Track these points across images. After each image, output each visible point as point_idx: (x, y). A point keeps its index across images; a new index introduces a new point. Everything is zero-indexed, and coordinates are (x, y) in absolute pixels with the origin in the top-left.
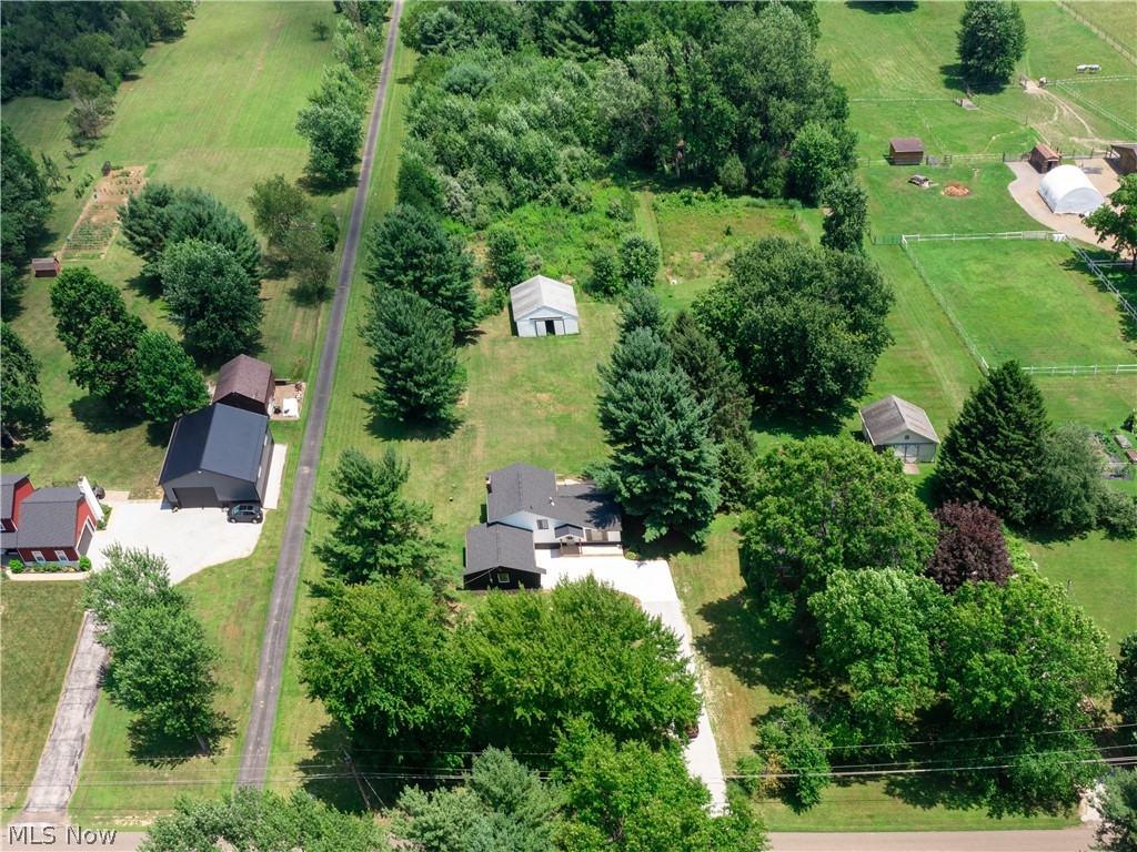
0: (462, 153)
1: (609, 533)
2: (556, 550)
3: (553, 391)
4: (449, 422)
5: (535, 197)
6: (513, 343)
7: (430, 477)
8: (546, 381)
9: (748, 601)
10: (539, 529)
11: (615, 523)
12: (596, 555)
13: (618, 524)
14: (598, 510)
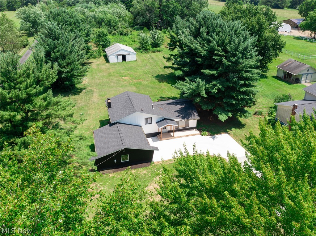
1: (190, 122)
2: (155, 138)
3: (130, 76)
4: (77, 89)
8: (126, 73)
10: (145, 124)
11: (194, 115)
12: (183, 136)
13: (197, 115)
14: (182, 110)
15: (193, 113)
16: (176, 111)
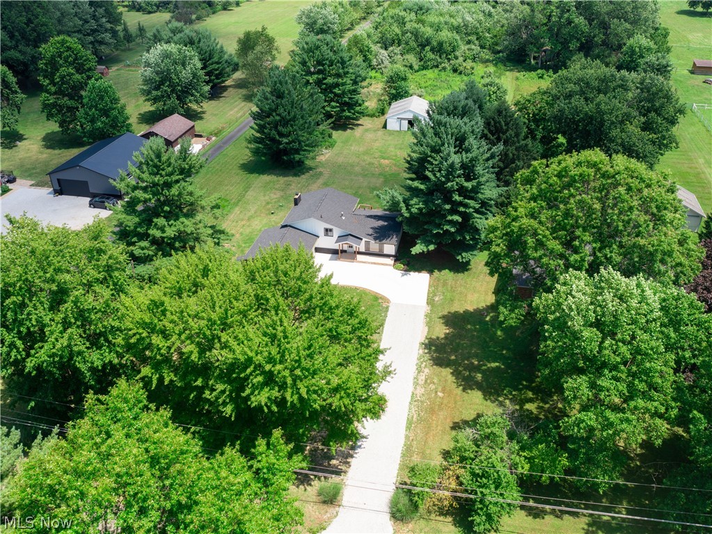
0: (395, 37)
1: (385, 247)
2: (336, 255)
4: (304, 168)
5: (437, 66)
6: (381, 133)
7: (267, 198)
8: (393, 153)
9: (491, 315)
10: (325, 235)
11: (392, 238)
12: (369, 263)
13: (395, 239)
14: (381, 228)
16: (371, 228)
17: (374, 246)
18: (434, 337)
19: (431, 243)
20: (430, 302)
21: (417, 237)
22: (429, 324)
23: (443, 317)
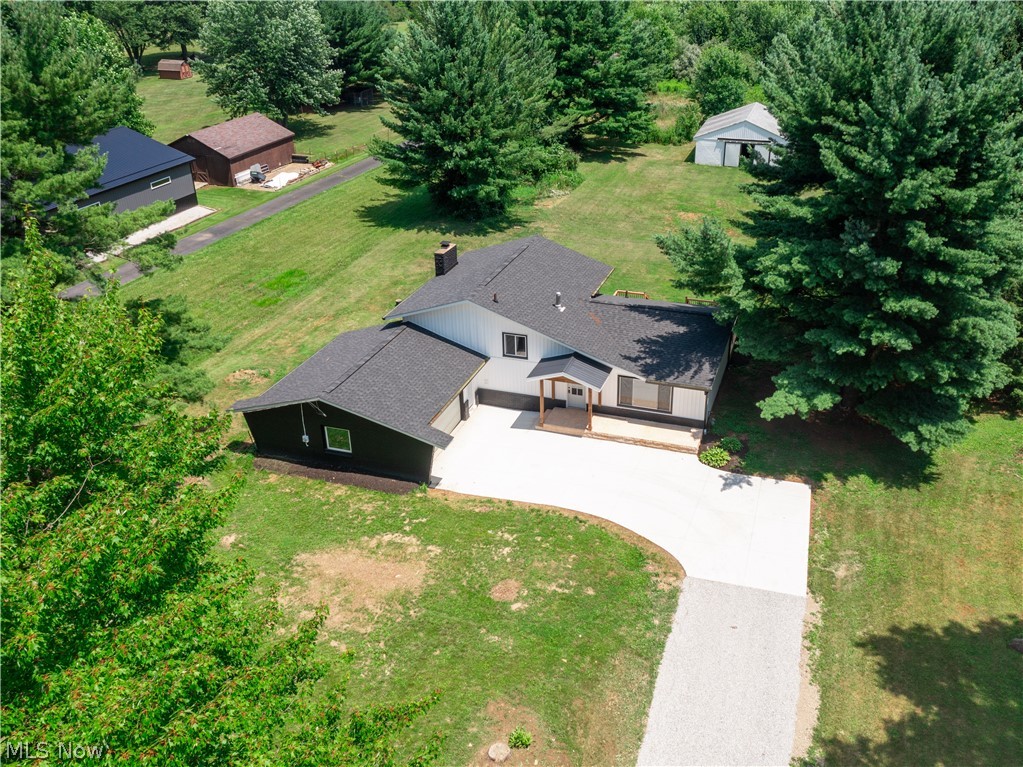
1: (679, 393)
2: (533, 416)
3: (709, 213)
8: (707, 202)
10: (504, 355)
11: (696, 373)
13: (708, 373)
14: (668, 341)
15: (699, 362)
16: (638, 341)
17: (646, 393)
18: (846, 736)
19: (823, 386)
20: (820, 582)
21: (778, 368)
22: (824, 673)
23: (873, 644)
